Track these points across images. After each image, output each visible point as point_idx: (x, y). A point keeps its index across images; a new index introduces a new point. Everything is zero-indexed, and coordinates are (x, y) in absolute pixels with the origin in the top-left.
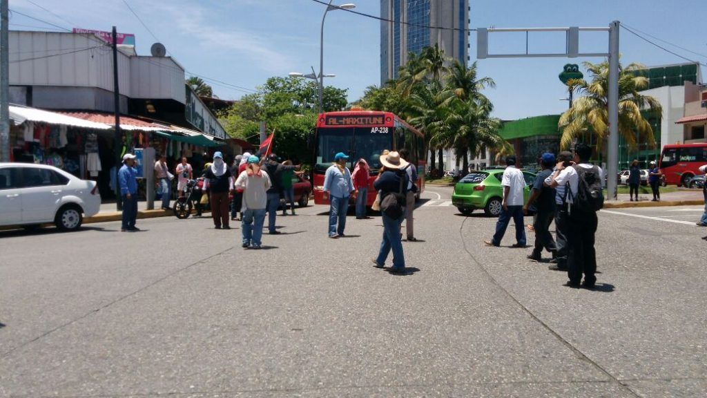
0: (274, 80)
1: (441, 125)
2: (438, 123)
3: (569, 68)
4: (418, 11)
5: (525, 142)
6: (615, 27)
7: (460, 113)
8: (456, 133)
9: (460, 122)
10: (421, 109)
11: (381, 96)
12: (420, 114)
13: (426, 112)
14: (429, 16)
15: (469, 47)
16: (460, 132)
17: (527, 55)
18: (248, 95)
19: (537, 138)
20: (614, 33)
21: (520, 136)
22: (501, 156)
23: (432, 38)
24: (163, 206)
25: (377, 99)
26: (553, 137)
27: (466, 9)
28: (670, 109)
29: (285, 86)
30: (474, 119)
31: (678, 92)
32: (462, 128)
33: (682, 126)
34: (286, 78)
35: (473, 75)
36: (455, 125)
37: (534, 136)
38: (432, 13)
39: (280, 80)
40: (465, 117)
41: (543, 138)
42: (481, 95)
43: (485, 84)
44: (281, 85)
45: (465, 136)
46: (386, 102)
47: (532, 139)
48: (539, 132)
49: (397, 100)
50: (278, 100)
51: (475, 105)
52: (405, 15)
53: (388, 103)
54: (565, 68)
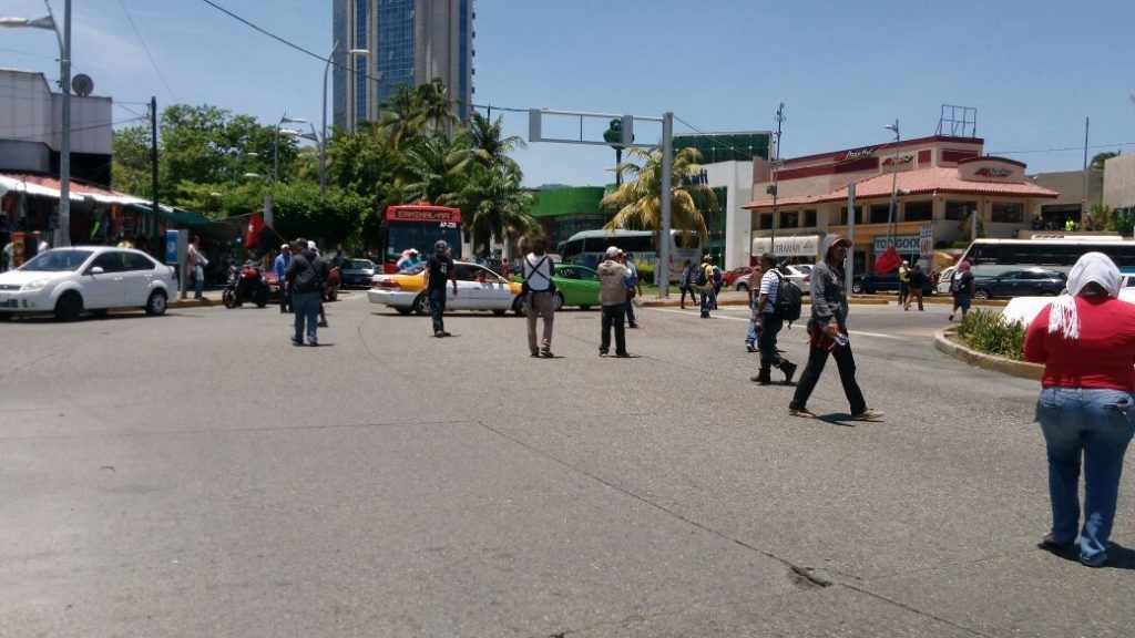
0: (178, 109)
1: (455, 199)
2: (450, 195)
3: (616, 124)
4: (396, 10)
5: (559, 222)
6: (669, 116)
7: (481, 184)
8: (475, 210)
9: (481, 196)
10: (419, 172)
11: (353, 146)
12: (418, 178)
13: (428, 177)
14: (413, 20)
15: (474, 73)
16: (482, 209)
17: (581, 142)
18: (129, 128)
19: (573, 218)
20: (667, 125)
21: (551, 213)
22: (526, 240)
23: (416, 54)
24: (196, 297)
25: (347, 150)
26: (595, 217)
27: (469, 16)
28: (737, 189)
29: (196, 120)
30: (500, 191)
31: (747, 168)
32: (484, 203)
33: (749, 211)
34: (199, 108)
35: (497, 131)
36: (476, 198)
37: (569, 214)
38: (417, 18)
39: (186, 108)
40: (488, 189)
41: (581, 217)
42: (507, 159)
43: (513, 144)
44: (188, 117)
45: (487, 215)
46: (361, 155)
47: (567, 218)
48: (575, 210)
49: (378, 153)
50: (191, 142)
51: (500, 174)
52: (375, 13)
53: (364, 157)
54: (612, 124)
